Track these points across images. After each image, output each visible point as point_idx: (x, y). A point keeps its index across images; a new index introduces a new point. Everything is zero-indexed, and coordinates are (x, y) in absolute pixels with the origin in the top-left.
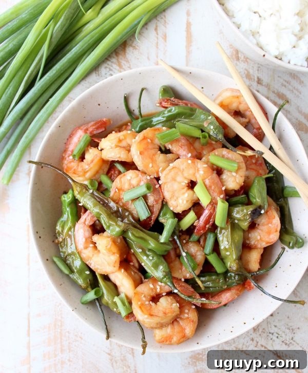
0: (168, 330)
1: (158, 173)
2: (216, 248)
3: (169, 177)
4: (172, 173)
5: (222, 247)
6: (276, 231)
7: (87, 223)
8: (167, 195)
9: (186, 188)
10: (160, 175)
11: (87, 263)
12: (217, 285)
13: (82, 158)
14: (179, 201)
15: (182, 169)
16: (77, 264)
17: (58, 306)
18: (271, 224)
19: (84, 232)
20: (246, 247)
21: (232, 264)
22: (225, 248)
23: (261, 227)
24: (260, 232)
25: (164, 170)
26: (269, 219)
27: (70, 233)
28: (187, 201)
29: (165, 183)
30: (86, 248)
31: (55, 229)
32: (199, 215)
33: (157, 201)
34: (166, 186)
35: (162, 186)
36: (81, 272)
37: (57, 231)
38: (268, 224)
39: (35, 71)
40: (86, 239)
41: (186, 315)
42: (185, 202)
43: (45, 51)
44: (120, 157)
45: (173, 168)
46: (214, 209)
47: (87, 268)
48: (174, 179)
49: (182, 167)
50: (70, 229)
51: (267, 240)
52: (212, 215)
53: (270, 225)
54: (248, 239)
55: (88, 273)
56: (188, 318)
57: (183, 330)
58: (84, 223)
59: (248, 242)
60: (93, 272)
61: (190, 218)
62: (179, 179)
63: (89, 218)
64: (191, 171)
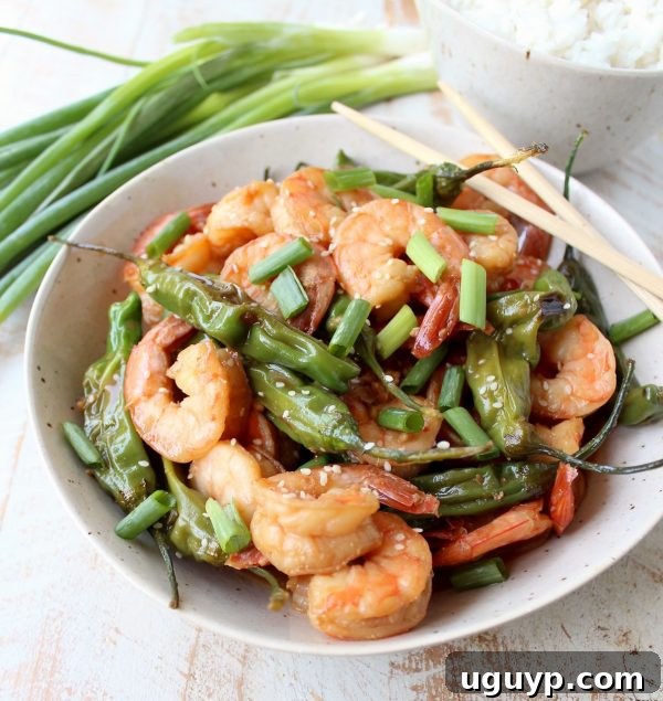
0: (353, 577)
1: (326, 231)
2: (467, 399)
3: (352, 235)
4: (359, 226)
5: (481, 391)
6: (608, 368)
7: (158, 340)
8: (347, 272)
9: (389, 255)
10: (332, 232)
11: (144, 437)
12: (476, 491)
14: (372, 281)
15: (378, 218)
16: (121, 444)
17: (54, 620)
18: (592, 352)
19: (150, 357)
23: (569, 366)
24: (569, 378)
25: (336, 225)
26: (585, 341)
27: (116, 377)
28: (392, 278)
29: (342, 247)
30: (149, 395)
31: (82, 377)
32: (420, 310)
33: (324, 279)
34: (344, 252)
35: (336, 255)
36: (127, 460)
37: (86, 381)
38: (585, 355)
40: (152, 376)
41: (399, 547)
42: (387, 277)
45: (360, 215)
46: (456, 292)
47: (143, 453)
48: (362, 240)
49: (379, 214)
50: (117, 368)
51: (590, 393)
52: (451, 305)
53: (590, 356)
54: (544, 395)
55: (144, 464)
56: (404, 553)
58: (154, 340)
59: (543, 403)
60: (155, 458)
61: (401, 321)
62: (373, 237)
63: (166, 330)
64: (400, 222)
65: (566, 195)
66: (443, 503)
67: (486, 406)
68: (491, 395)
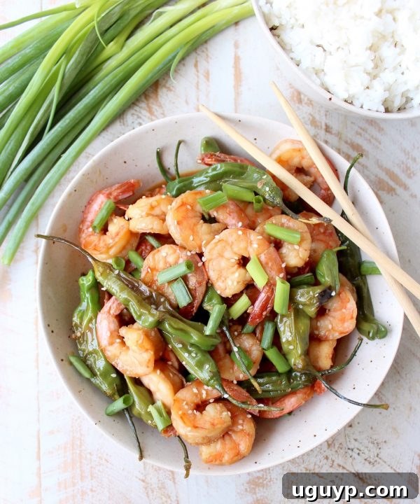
0: (218, 446)
1: (200, 248)
2: (276, 341)
3: (215, 252)
4: (219, 246)
5: (284, 340)
6: (352, 318)
7: (112, 312)
8: (213, 275)
9: (236, 266)
10: (204, 250)
11: (113, 363)
12: (278, 388)
13: (105, 230)
14: (228, 283)
15: (230, 242)
16: (100, 364)
18: (345, 308)
19: (109, 323)
20: (314, 339)
21: (297, 360)
22: (287, 341)
23: (332, 314)
24: (331, 319)
25: (208, 243)
26: (342, 302)
27: (90, 325)
28: (238, 282)
29: (210, 260)
30: (111, 344)
31: (72, 321)
32: (253, 300)
33: (200, 283)
34: (210, 264)
35: (206, 264)
36: (105, 375)
37: (74, 323)
38: (341, 309)
39: (43, 120)
40: (111, 333)
41: (240, 427)
42: (235, 283)
43: (55, 95)
44: (152, 229)
45: (219, 241)
46: (273, 292)
47: (113, 370)
48: (221, 255)
49: (231, 239)
50: (90, 320)
51: (341, 329)
52: (269, 300)
53: (344, 310)
54: (317, 328)
55: (114, 375)
56: (242, 430)
57: (236, 445)
58: (109, 312)
59: (316, 332)
60: (120, 375)
61: (242, 304)
62: (228, 254)
63: (115, 305)
64: (243, 245)
65: (345, 188)
66: (263, 391)
67: (285, 347)
68: (289, 342)
